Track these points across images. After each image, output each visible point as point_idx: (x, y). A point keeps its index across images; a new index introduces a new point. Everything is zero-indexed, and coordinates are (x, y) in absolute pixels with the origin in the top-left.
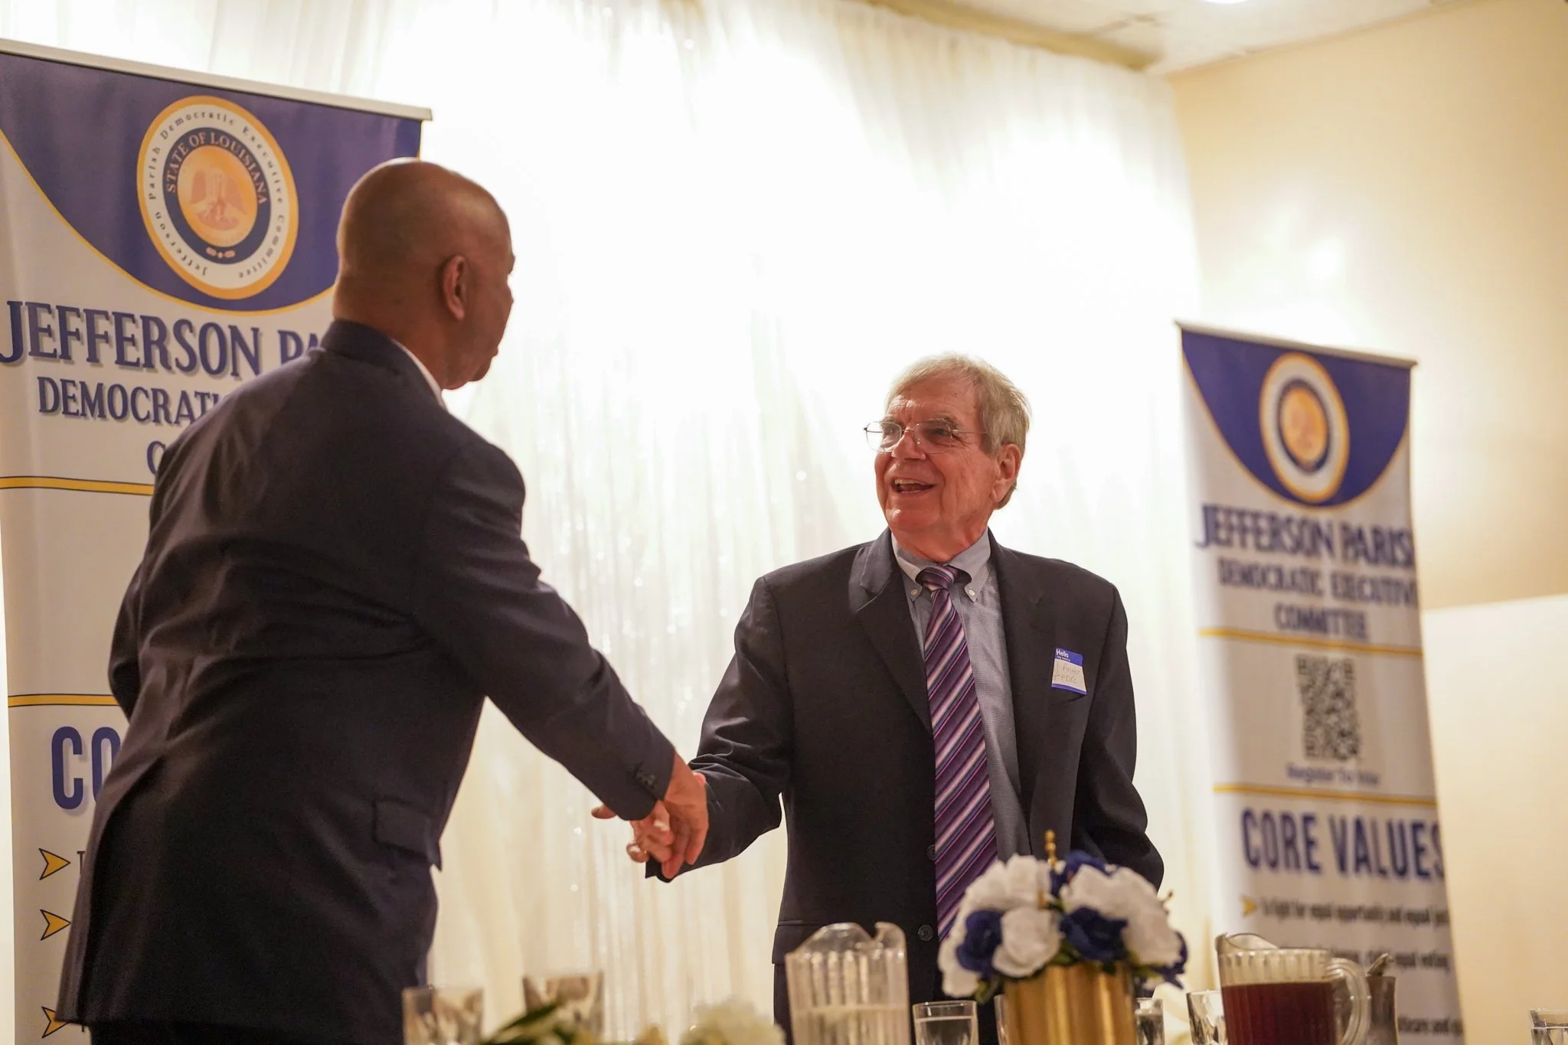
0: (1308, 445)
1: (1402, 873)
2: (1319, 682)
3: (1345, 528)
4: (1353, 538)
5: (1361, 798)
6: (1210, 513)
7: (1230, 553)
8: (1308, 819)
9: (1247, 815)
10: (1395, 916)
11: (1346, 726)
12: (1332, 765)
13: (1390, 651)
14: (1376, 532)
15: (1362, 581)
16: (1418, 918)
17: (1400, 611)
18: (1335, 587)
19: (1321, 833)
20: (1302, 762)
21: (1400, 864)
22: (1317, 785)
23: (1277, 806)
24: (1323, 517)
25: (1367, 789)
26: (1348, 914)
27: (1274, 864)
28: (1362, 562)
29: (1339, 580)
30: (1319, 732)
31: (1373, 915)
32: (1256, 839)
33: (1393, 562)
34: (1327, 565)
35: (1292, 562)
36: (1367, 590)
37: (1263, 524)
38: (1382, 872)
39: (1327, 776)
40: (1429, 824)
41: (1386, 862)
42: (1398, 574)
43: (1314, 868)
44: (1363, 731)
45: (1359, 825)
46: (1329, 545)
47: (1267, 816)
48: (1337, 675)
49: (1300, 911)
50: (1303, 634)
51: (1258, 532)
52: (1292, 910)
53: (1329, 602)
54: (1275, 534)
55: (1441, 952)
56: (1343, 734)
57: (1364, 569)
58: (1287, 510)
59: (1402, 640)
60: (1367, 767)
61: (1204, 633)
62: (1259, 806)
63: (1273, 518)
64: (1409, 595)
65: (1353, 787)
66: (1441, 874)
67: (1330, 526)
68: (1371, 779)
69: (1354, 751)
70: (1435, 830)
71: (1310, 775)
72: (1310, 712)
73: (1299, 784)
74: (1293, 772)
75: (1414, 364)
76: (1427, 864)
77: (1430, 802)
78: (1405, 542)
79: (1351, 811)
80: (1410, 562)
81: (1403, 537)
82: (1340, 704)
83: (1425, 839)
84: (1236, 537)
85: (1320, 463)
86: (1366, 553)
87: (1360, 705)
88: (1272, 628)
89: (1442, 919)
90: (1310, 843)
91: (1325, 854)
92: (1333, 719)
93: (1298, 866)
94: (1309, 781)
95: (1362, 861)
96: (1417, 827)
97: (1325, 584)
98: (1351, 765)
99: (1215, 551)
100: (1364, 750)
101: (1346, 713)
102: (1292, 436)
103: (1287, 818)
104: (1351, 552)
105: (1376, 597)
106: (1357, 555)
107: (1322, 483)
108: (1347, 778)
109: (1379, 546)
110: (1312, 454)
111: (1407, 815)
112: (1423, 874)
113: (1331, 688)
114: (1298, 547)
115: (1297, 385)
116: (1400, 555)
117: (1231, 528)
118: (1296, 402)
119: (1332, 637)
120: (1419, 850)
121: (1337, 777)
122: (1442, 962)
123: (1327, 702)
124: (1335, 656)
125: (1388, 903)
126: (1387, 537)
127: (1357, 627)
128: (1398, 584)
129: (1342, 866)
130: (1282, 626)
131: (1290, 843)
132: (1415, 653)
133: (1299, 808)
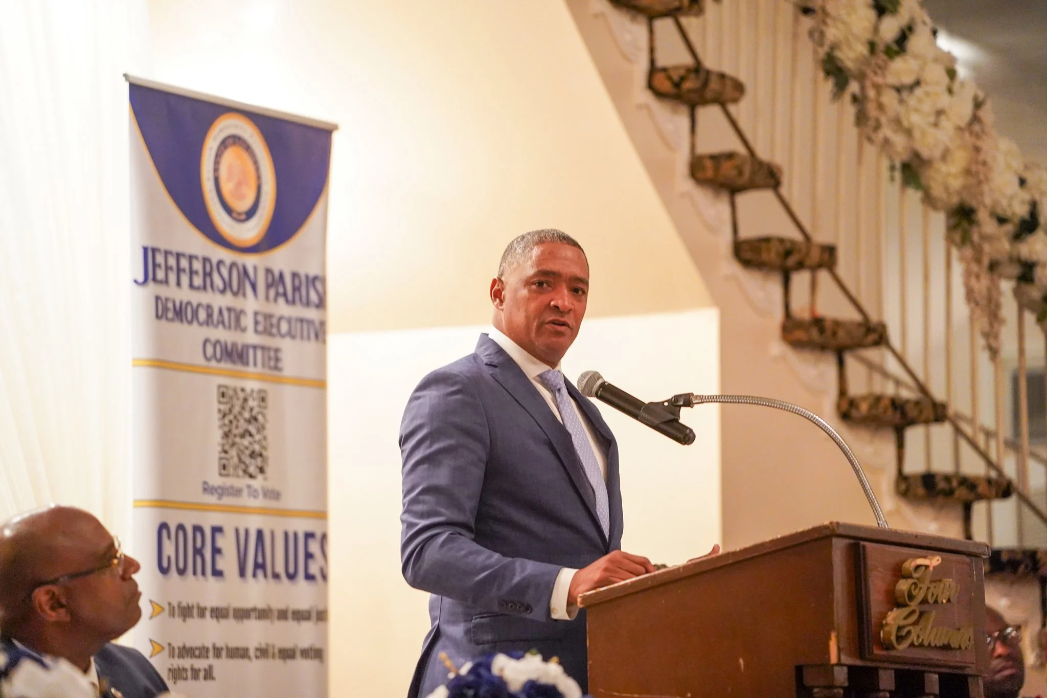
0: (242, 197)
1: (291, 577)
2: (237, 409)
3: (268, 271)
4: (275, 281)
5: (263, 511)
6: (149, 254)
7: (164, 291)
8: (216, 530)
9: (163, 526)
10: (283, 615)
11: (257, 447)
12: (242, 482)
13: (299, 382)
14: (295, 275)
15: (280, 319)
16: (300, 616)
17: (311, 346)
18: (256, 323)
19: (227, 543)
20: (216, 480)
21: (291, 570)
22: (227, 500)
23: (190, 519)
24: (250, 261)
25: (272, 504)
26: (242, 614)
27: (182, 572)
28: (281, 300)
29: (260, 318)
30: (233, 452)
31: (263, 614)
32: (169, 549)
33: (308, 304)
34: (251, 304)
35: (220, 301)
36: (284, 327)
37: (197, 266)
38: (276, 576)
39: (238, 492)
40: (319, 535)
41: (280, 568)
42: (311, 314)
43: (217, 573)
44: (269, 454)
45: (260, 533)
46: (254, 287)
47: (181, 527)
48: (251, 403)
49: (202, 612)
50: (226, 365)
51: (192, 273)
52: (195, 612)
53: (251, 338)
54: (207, 275)
55: (318, 646)
56: (253, 455)
57: (282, 309)
58: (218, 253)
59: (310, 373)
60: (270, 485)
61: (137, 362)
62: (174, 519)
63: (206, 260)
64: (319, 333)
65: (259, 502)
66: (324, 577)
67: (255, 268)
68: (274, 495)
69: (262, 470)
70: (324, 537)
71: (222, 492)
72: (226, 435)
73: (212, 499)
74: (207, 489)
75: (335, 127)
76: (314, 569)
77: (321, 515)
78: (319, 285)
79: (254, 523)
80: (321, 304)
81: (317, 281)
82: (252, 429)
83: (314, 547)
84: (172, 277)
85: (251, 213)
86: (285, 295)
87: (269, 431)
88: (200, 360)
89: (322, 616)
90: (216, 551)
91: (228, 562)
92: (246, 441)
93: (204, 573)
94: (220, 496)
95: (260, 566)
96: (309, 536)
97: (248, 321)
98: (258, 483)
99: (152, 287)
100: (269, 470)
101: (257, 437)
102: (227, 188)
103: (198, 529)
104: (272, 293)
105: (291, 334)
106: (277, 294)
107: (251, 231)
108: (254, 493)
109: (296, 289)
110: (243, 205)
111: (301, 526)
112: (309, 577)
113: (247, 415)
114: (227, 286)
115: (234, 140)
116: (314, 297)
117: (168, 268)
118: (231, 156)
119: (251, 369)
120: (309, 556)
121: (245, 492)
122: (317, 654)
123: (243, 425)
124: (252, 385)
125: (277, 604)
126: (303, 279)
127: (274, 359)
128: (310, 322)
129: (242, 573)
130: (208, 359)
131: (198, 552)
132: (321, 384)
133: (208, 521)
